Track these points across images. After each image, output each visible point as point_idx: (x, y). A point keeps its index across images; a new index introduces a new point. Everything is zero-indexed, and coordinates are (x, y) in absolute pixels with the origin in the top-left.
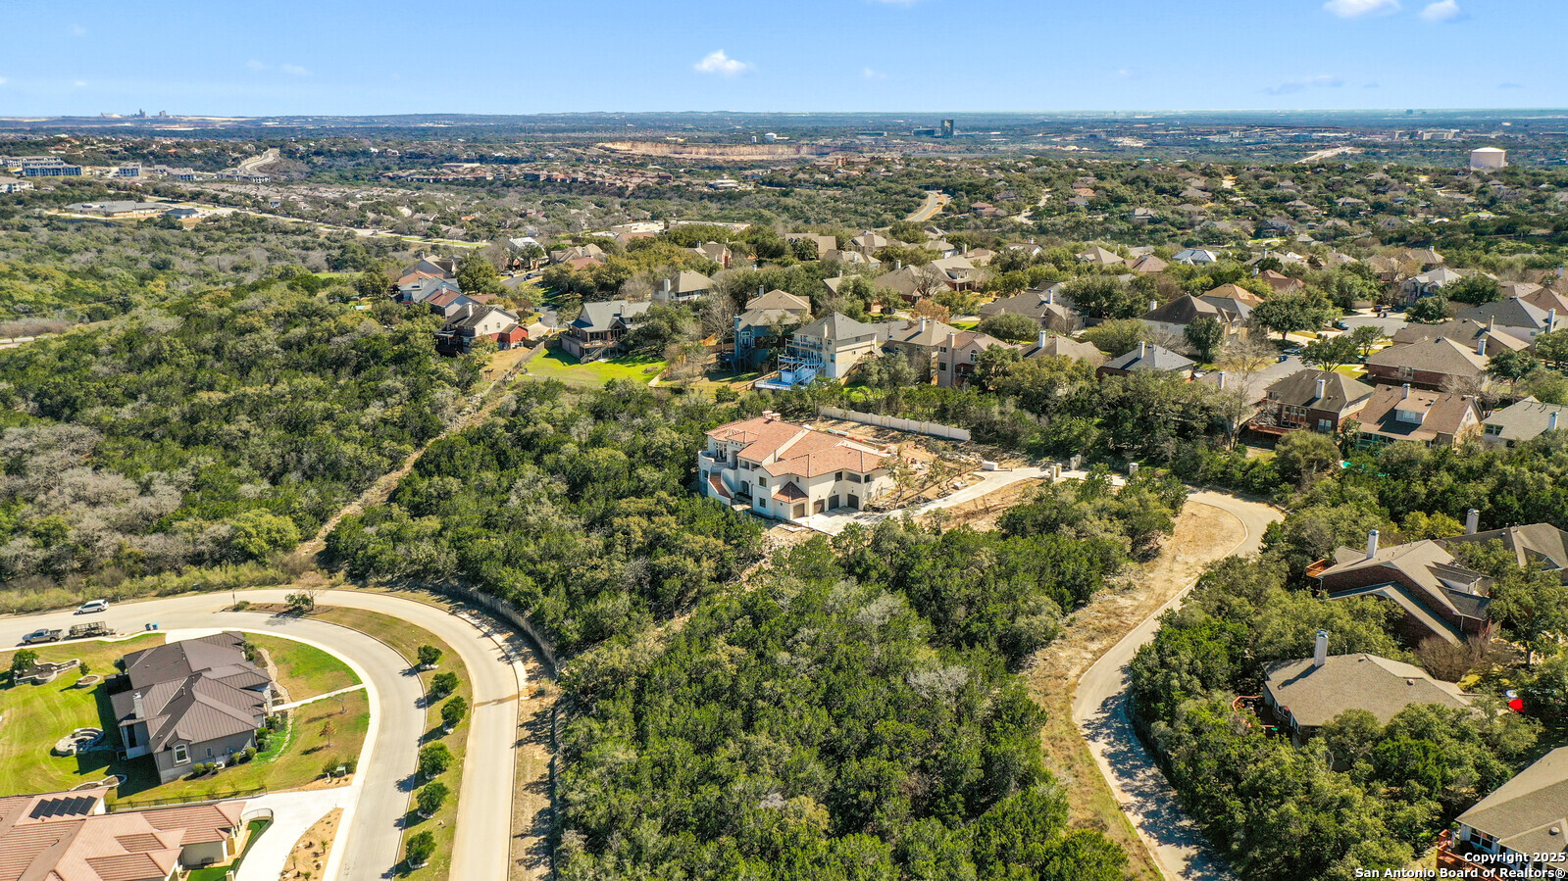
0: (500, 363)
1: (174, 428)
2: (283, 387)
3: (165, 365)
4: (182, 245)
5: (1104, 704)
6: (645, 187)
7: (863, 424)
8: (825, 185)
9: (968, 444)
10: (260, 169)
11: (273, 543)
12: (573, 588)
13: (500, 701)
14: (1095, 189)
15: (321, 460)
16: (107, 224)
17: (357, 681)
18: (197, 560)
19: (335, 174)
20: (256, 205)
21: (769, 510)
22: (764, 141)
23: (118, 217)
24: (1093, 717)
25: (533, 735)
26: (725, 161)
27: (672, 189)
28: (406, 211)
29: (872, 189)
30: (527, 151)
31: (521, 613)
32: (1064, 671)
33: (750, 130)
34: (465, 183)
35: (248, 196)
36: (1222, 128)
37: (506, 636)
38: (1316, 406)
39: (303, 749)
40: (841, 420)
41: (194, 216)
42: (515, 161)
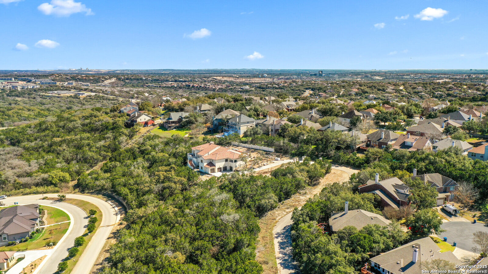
0: (143, 130)
1: (45, 149)
2: (78, 137)
3: (48, 130)
4: (78, 103)
5: (285, 228)
6: (221, 89)
7: (244, 147)
8: (276, 88)
9: (274, 153)
10: (109, 83)
11: (61, 180)
12: (139, 193)
13: (108, 226)
14: (358, 89)
15: (83, 157)
16: (58, 97)
17: (69, 219)
18: (37, 185)
19: (131, 85)
20: (103, 92)
21: (203, 170)
22: (263, 77)
23: (62, 95)
24: (279, 231)
25: (114, 236)
26: (250, 82)
27: (229, 89)
28: (147, 94)
29: (290, 89)
30: (190, 79)
31: (125, 201)
32: (275, 217)
33: (260, 74)
34: (168, 87)
35: (101, 90)
36: (408, 74)
37: (119, 208)
38: (381, 141)
39: (44, 238)
40: (238, 146)
41: (84, 95)
42: (185, 81)
